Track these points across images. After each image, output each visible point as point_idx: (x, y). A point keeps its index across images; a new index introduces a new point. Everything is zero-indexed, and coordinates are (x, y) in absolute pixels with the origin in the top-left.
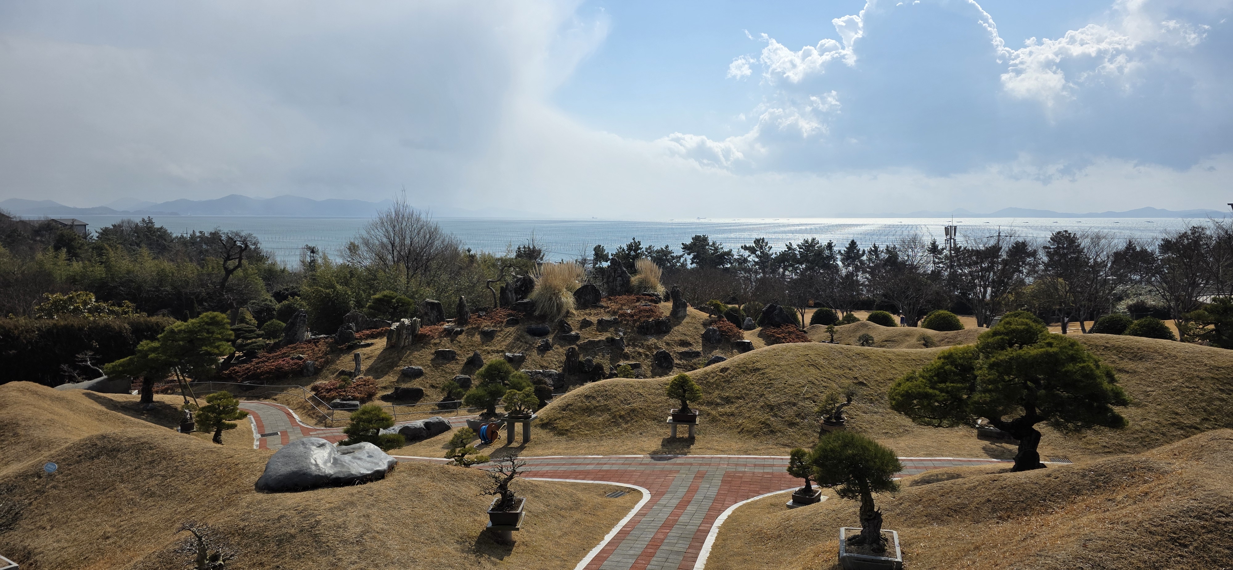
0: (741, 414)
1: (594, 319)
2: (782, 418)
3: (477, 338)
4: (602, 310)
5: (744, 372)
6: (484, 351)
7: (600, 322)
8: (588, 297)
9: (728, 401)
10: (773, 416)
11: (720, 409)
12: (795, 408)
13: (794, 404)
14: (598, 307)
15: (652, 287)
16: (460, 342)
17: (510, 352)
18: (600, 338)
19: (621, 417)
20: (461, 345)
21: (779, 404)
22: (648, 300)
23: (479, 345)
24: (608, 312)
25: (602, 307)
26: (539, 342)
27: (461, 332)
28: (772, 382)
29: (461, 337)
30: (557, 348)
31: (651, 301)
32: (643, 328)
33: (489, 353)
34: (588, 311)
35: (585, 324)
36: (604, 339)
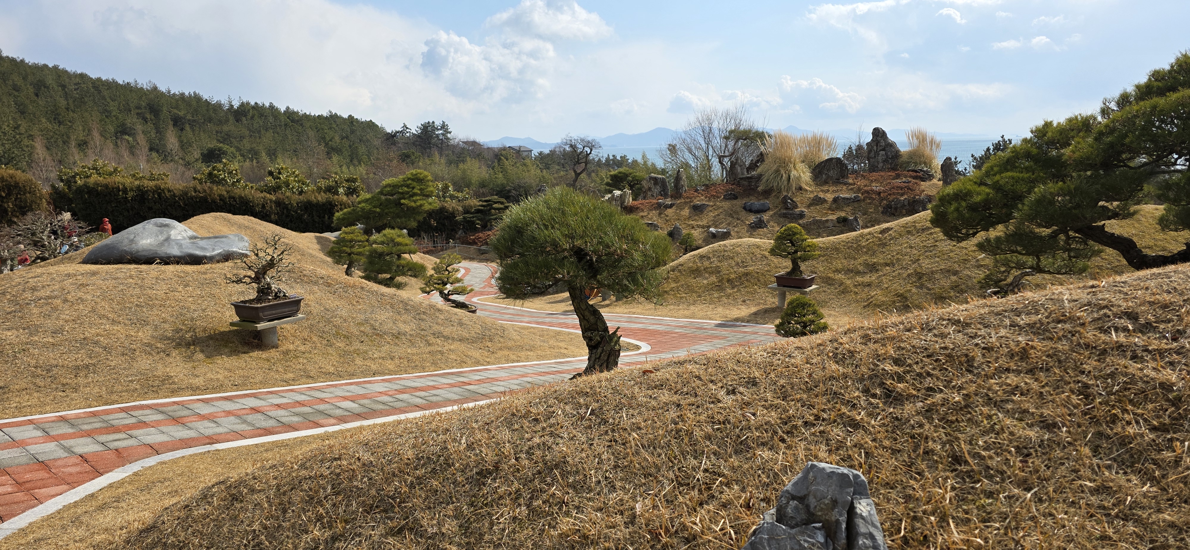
0: (879, 286)
1: (829, 197)
2: (929, 289)
3: (686, 212)
4: (845, 187)
5: (909, 232)
6: (689, 225)
7: (835, 200)
8: (831, 173)
9: (873, 268)
10: (917, 287)
11: (859, 279)
12: (954, 278)
13: (955, 273)
14: (841, 183)
15: (925, 163)
16: (667, 216)
17: (716, 227)
18: (830, 217)
19: (728, 281)
20: (668, 218)
21: (932, 272)
22: (911, 177)
23: (685, 220)
24: (852, 189)
25: (845, 184)
26: (752, 218)
27: (671, 206)
28: (937, 243)
29: (670, 211)
30: (773, 227)
31: (915, 178)
32: (891, 208)
33: (693, 227)
34: (825, 188)
35: (817, 201)
36: (834, 219)
